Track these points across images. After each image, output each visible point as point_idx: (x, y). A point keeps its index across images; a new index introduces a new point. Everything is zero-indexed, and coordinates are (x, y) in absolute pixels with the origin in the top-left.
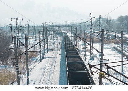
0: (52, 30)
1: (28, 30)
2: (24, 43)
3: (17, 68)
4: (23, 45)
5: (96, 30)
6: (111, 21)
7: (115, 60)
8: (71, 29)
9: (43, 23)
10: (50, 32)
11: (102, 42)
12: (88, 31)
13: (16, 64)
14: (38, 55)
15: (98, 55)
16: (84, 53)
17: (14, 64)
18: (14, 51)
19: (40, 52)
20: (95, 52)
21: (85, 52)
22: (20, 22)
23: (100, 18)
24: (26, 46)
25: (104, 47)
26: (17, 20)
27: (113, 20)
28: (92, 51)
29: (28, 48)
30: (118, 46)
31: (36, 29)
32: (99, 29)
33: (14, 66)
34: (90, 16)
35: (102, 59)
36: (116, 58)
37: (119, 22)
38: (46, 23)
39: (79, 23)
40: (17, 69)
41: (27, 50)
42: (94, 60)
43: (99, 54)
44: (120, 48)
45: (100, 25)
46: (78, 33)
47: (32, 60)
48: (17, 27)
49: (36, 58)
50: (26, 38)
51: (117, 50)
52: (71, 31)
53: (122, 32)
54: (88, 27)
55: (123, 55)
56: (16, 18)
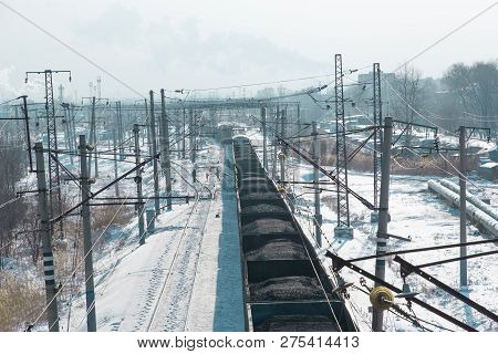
0: (187, 119)
1: (93, 118)
2: (77, 172)
3: (48, 268)
4: (73, 178)
5: (361, 121)
6: (420, 87)
7: (436, 238)
8: (263, 114)
9: (151, 92)
10: (178, 129)
11: (382, 167)
12: (327, 125)
13: (45, 255)
14: (131, 217)
15: (368, 219)
16: (313, 209)
17: (35, 254)
18: (35, 203)
19: (139, 204)
20: (357, 208)
21: (317, 205)
22: (61, 88)
23: (377, 73)
24: (85, 181)
25: (393, 186)
26: (48, 79)
27: (429, 81)
28: (343, 202)
29: (93, 189)
30: (447, 186)
31: (125, 113)
32: (372, 115)
33: (35, 261)
34: (338, 63)
35: (382, 234)
36: (437, 229)
37: (451, 90)
38: (162, 91)
39: (293, 92)
40: (47, 273)
41: (87, 197)
42: (351, 237)
43: (372, 215)
44: (454, 190)
45: (377, 102)
46: (290, 130)
47: (108, 238)
48: (47, 108)
49: (124, 229)
50: (84, 150)
51: (442, 198)
52: (263, 123)
53: (462, 129)
54: (328, 107)
55: (467, 218)
56: (46, 72)
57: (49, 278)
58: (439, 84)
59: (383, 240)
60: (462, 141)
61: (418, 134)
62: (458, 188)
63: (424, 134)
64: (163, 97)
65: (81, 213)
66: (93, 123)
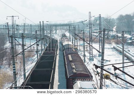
0: (49, 29)
1: (24, 29)
3: (14, 68)
5: (95, 30)
6: (111, 21)
7: (116, 61)
8: (70, 28)
9: (40, 22)
11: (102, 42)
12: (87, 30)
13: (13, 65)
14: (35, 55)
15: (97, 56)
16: (83, 53)
18: (9, 51)
19: (37, 51)
20: (95, 52)
22: (15, 21)
23: (100, 17)
24: (23, 45)
25: (105, 47)
26: (13, 18)
27: (113, 19)
28: (91, 51)
29: (25, 47)
30: (118, 47)
31: (32, 27)
32: (99, 28)
33: (9, 66)
34: (90, 14)
36: (116, 58)
37: (119, 21)
39: (77, 22)
41: (24, 50)
42: (93, 60)
43: (99, 54)
44: (120, 48)
45: (100, 24)
47: (28, 60)
48: (12, 26)
49: (33, 58)
50: (23, 37)
51: (117, 50)
52: (70, 30)
53: (123, 32)
54: (87, 26)
55: (124, 56)
56: (12, 16)
57: (14, 71)
58: (116, 20)
59: (103, 61)
60: (123, 35)
61: (110, 33)
62: (122, 48)
63: (112, 33)
64: (43, 23)
65: (22, 54)
66: (24, 30)
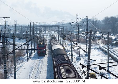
1: (15, 29)
5: (82, 31)
6: (97, 22)
7: (101, 60)
8: (58, 29)
9: (30, 23)
12: (75, 32)
15: (84, 55)
18: (1, 51)
19: (27, 51)
20: (82, 52)
21: (72, 52)
23: (87, 19)
24: (14, 45)
26: (4, 19)
27: (99, 21)
28: (78, 51)
29: (16, 47)
30: (104, 47)
31: (23, 28)
32: (85, 29)
34: (77, 16)
35: (89, 59)
37: (105, 23)
38: (33, 23)
39: (65, 23)
40: (4, 68)
41: (14, 49)
42: (80, 60)
43: (85, 54)
45: (87, 26)
47: (19, 59)
48: (4, 26)
50: (14, 37)
51: (103, 50)
52: (58, 31)
53: (108, 33)
54: (75, 27)
55: (109, 55)
56: (4, 17)
58: (101, 22)
59: (89, 61)
60: (108, 36)
61: (97, 34)
62: (107, 48)
64: (33, 24)
65: (13, 53)
66: (15, 31)
